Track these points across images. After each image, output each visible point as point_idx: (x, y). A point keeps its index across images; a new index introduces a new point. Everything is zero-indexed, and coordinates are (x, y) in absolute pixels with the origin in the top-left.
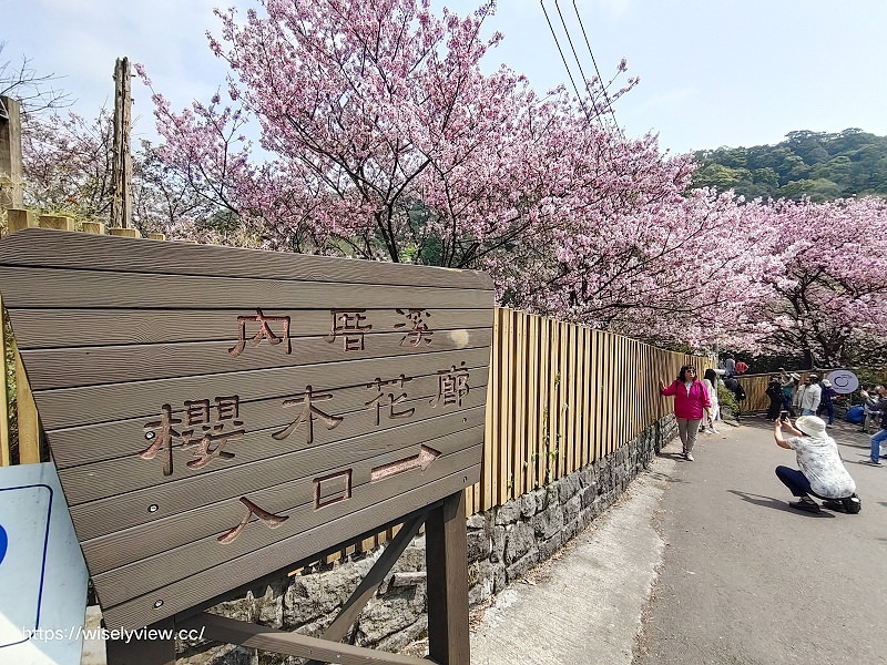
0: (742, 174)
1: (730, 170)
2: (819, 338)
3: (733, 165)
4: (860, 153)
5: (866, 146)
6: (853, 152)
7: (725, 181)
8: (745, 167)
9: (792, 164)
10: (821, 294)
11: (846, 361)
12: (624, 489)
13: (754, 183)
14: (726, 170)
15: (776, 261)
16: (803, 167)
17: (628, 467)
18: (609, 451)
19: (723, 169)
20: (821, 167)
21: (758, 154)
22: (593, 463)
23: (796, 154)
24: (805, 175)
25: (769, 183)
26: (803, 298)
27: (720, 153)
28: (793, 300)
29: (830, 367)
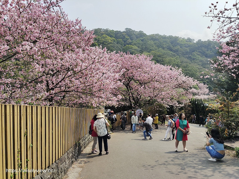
0: (114, 40)
1: (110, 38)
2: (134, 99)
3: (111, 36)
4: (143, 39)
5: (144, 37)
6: (142, 39)
7: (108, 42)
8: (114, 37)
9: (127, 39)
10: (134, 84)
11: (140, 106)
12: (65, 173)
13: (117, 44)
14: (109, 38)
15: (117, 76)
16: (130, 41)
17: (67, 163)
18: (57, 158)
19: (108, 37)
20: (134, 42)
21: (118, 34)
22: (48, 167)
23: (128, 36)
24: (130, 44)
25: (121, 44)
26: (129, 86)
27: (106, 31)
28: (127, 87)
29: (136, 109)
